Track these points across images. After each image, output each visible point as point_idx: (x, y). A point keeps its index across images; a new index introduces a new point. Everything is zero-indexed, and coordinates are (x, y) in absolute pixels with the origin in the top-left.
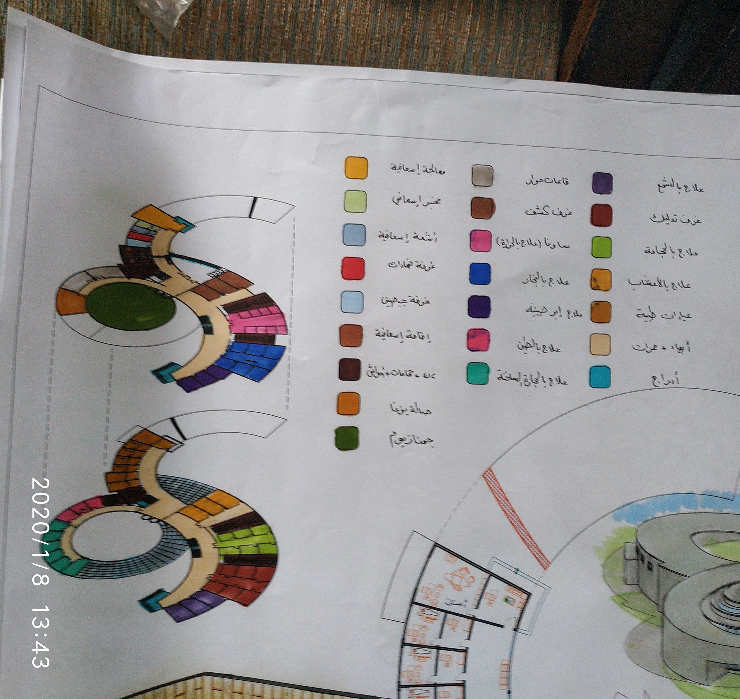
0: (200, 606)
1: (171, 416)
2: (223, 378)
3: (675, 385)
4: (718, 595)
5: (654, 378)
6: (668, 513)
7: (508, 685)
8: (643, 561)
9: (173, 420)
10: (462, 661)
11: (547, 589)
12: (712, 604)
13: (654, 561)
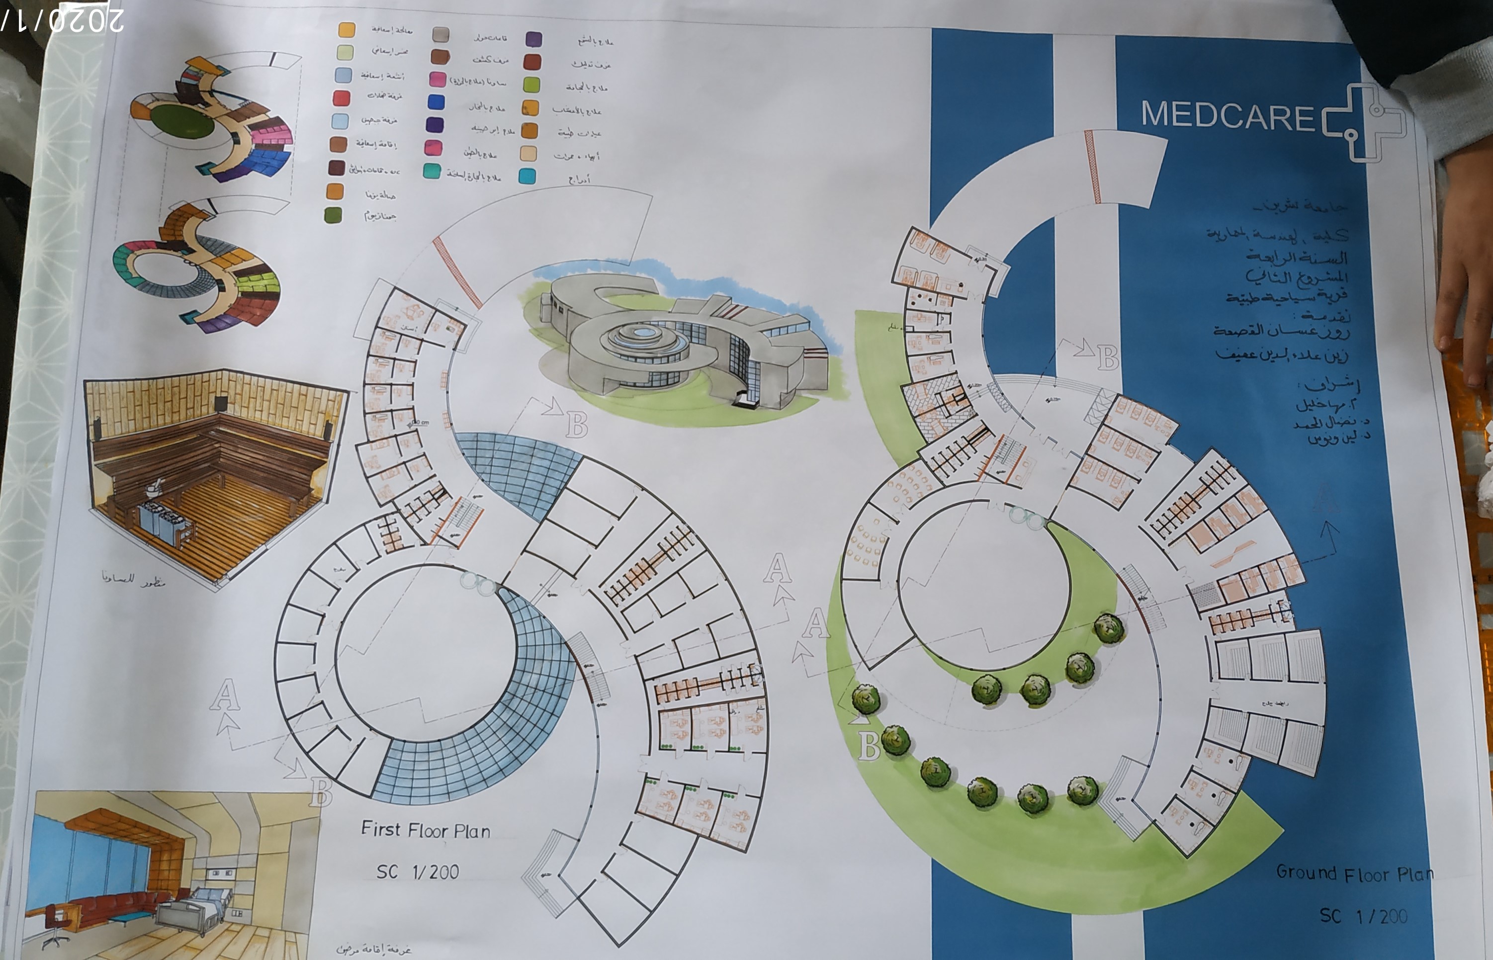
0: (224, 325)
1: (208, 197)
2: (246, 174)
3: (587, 183)
4: (615, 332)
5: (571, 178)
6: (577, 273)
7: (447, 387)
8: (556, 305)
9: (209, 200)
10: (412, 369)
11: (480, 322)
12: (609, 338)
13: (564, 307)
